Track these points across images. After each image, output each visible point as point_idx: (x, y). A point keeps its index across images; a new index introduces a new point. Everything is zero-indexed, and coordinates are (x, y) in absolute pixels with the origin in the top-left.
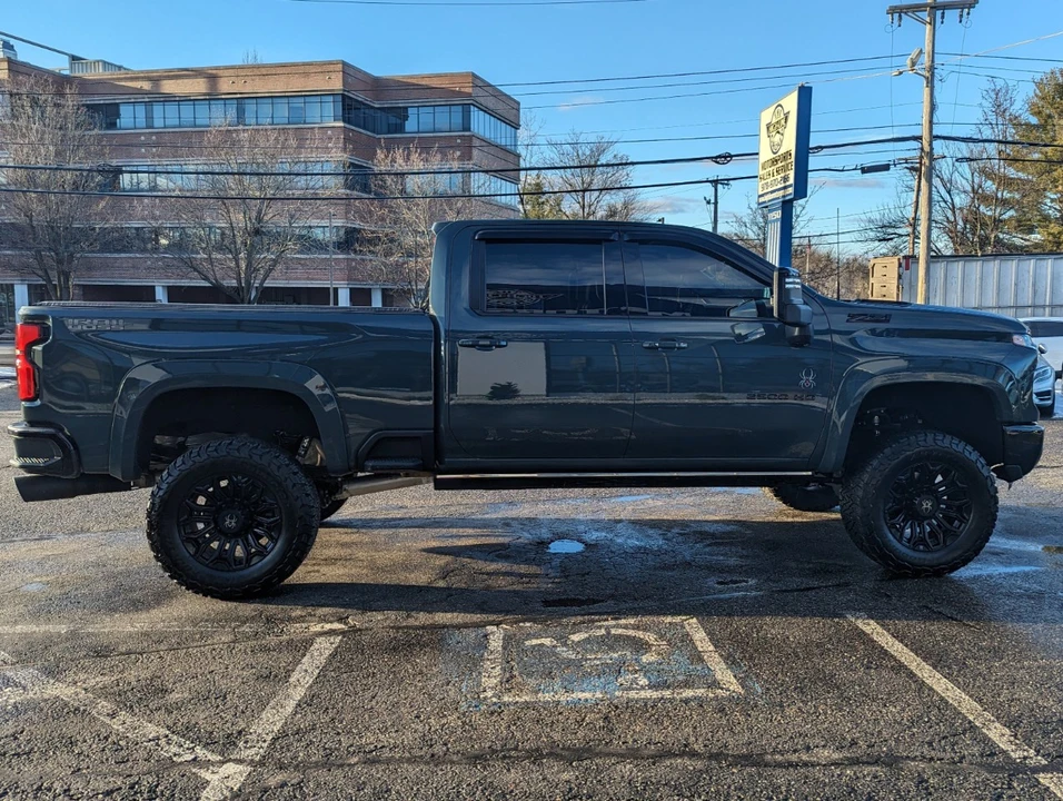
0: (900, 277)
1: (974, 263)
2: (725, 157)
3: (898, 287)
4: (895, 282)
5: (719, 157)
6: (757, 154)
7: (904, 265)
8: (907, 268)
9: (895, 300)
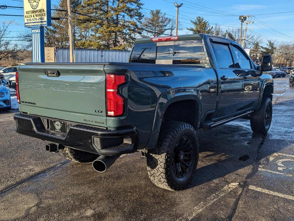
0: (55, 54)
1: (83, 51)
2: (4, 7)
3: (55, 57)
4: (53, 55)
5: (2, 6)
6: (23, 8)
7: (56, 50)
8: (57, 51)
9: (54, 62)
